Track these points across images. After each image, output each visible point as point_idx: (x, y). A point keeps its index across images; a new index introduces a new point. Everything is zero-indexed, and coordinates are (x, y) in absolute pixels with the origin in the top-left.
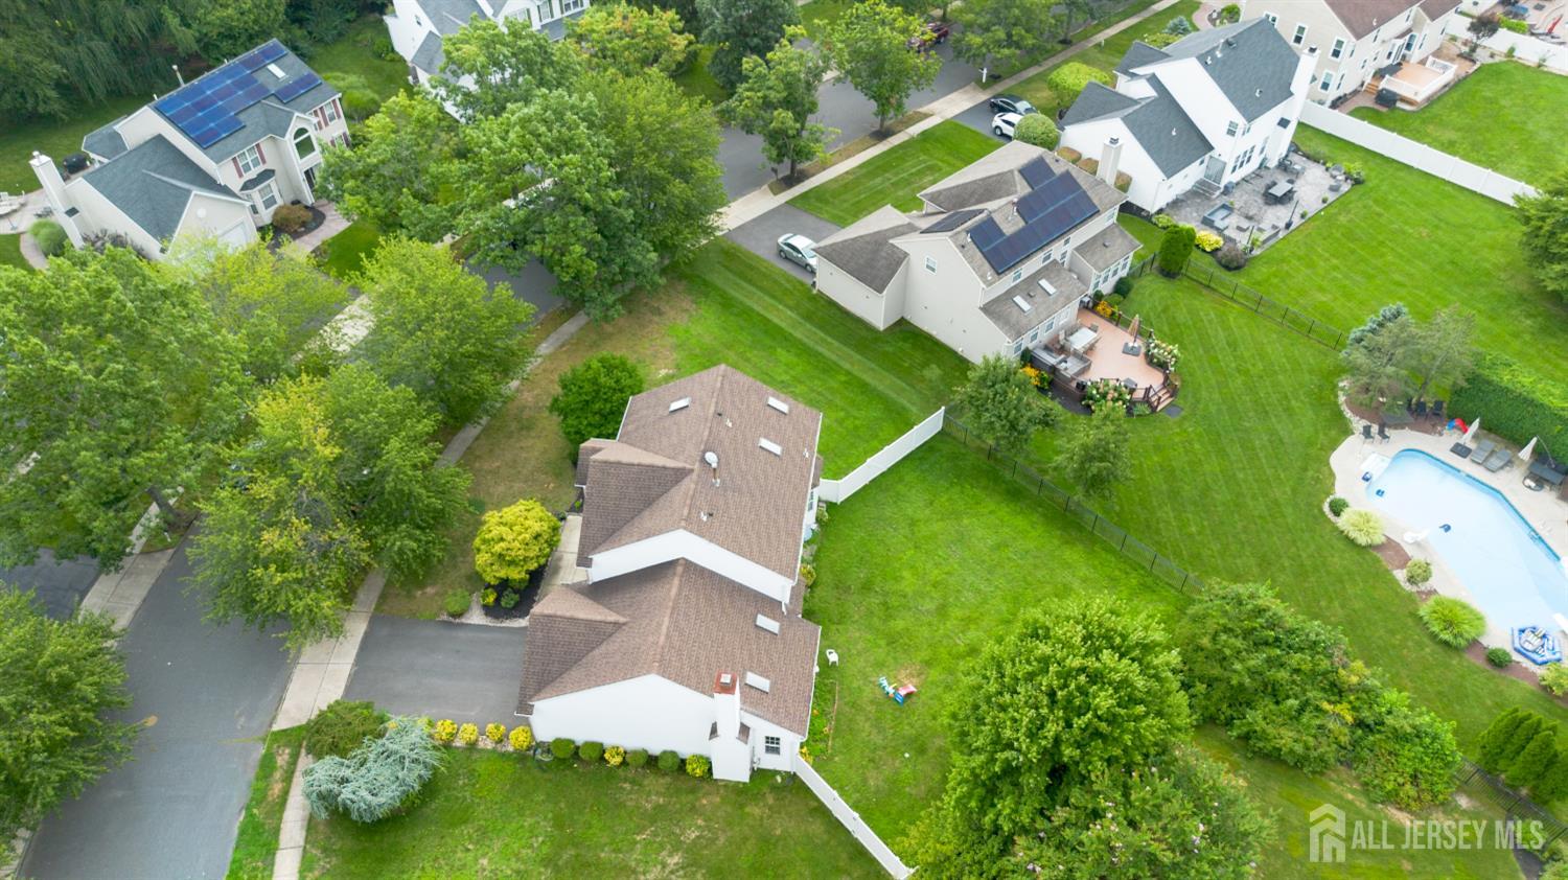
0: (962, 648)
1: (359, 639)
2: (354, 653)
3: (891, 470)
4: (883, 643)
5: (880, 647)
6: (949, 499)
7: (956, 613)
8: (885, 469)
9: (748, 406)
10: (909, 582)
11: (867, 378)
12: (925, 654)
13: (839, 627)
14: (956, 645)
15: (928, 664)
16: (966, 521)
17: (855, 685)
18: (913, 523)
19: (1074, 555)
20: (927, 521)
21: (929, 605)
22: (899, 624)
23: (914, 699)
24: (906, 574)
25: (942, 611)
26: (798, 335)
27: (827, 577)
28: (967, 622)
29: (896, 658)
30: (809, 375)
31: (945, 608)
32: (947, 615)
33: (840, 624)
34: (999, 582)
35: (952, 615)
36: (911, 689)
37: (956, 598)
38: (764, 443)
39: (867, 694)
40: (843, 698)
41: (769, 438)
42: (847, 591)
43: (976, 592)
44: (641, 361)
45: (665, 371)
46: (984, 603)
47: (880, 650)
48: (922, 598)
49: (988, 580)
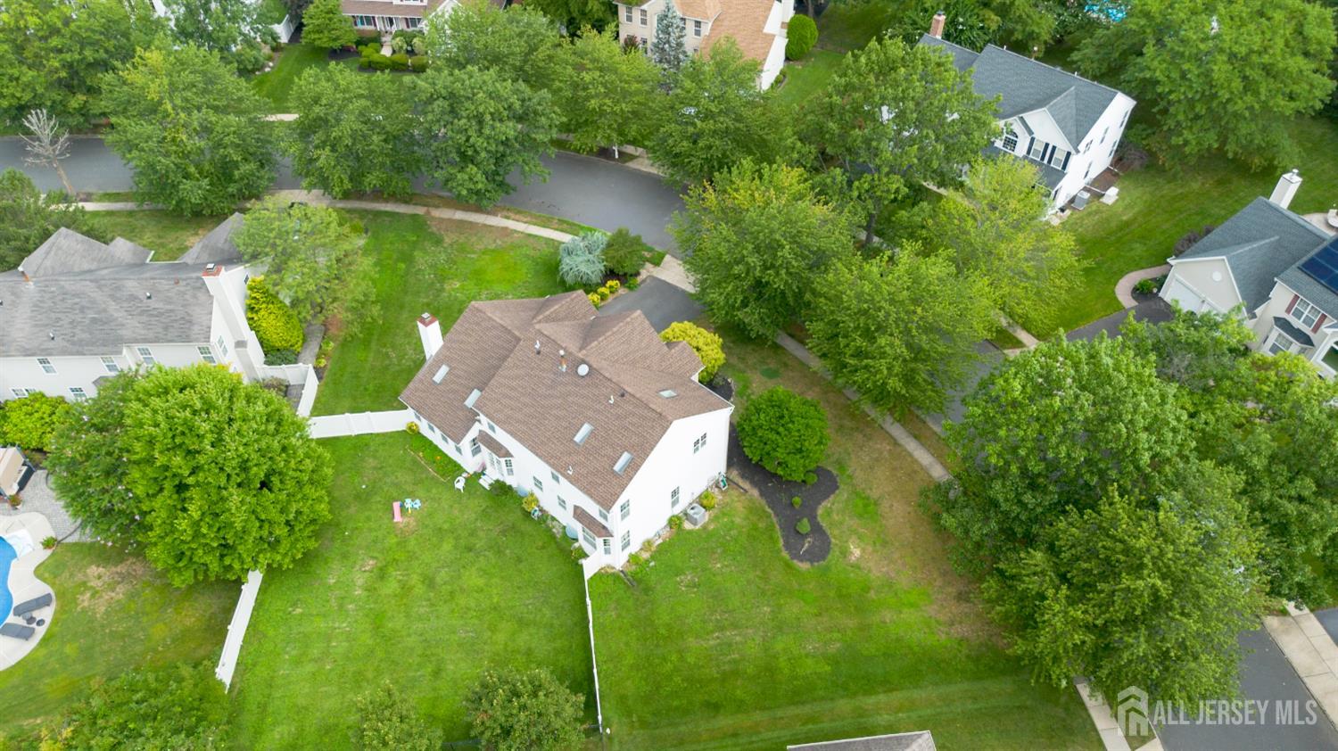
0: (392, 569)
2: (693, 293)
4: (446, 526)
5: (445, 522)
7: (420, 589)
9: (627, 429)
10: (473, 579)
11: (725, 722)
12: (412, 543)
14: (398, 570)
15: (402, 544)
16: (486, 665)
17: (434, 491)
18: (522, 623)
20: (513, 634)
21: (443, 575)
22: (447, 546)
23: (387, 516)
24: (481, 582)
25: (430, 583)
27: (526, 527)
28: (406, 588)
29: (427, 526)
30: (770, 670)
31: (429, 586)
32: (423, 582)
33: (483, 511)
34: (411, 641)
35: (420, 586)
36: (398, 518)
37: (429, 600)
38: (586, 429)
39: (421, 493)
40: (433, 478)
41: (592, 434)
42: (504, 533)
43: (420, 618)
44: (885, 544)
45: (857, 552)
46: (408, 616)
47: (441, 521)
48: (452, 577)
49: (421, 635)
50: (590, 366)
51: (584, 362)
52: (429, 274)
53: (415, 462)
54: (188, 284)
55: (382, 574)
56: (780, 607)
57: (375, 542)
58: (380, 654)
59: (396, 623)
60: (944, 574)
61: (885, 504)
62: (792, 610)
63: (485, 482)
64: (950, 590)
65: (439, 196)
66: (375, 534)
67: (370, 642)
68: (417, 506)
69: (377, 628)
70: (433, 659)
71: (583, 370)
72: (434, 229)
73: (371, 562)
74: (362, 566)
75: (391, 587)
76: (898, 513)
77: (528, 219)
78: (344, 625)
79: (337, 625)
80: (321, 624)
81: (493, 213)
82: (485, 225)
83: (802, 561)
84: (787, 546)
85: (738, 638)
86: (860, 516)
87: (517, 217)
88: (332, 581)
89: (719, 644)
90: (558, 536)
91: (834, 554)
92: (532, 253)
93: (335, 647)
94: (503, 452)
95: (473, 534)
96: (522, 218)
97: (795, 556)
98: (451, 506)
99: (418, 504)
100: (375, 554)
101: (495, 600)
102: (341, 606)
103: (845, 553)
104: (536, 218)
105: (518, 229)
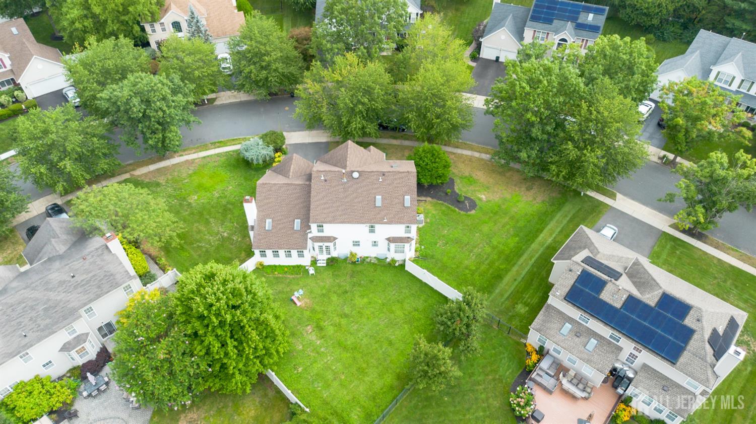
0: (322, 323)
1: (319, 141)
2: (314, 141)
3: (436, 291)
4: (324, 292)
5: (322, 290)
6: (420, 319)
7: (344, 321)
8: (435, 288)
9: (397, 187)
10: (360, 302)
11: (507, 278)
12: (317, 308)
13: (331, 275)
14: (325, 322)
15: (313, 311)
16: (406, 326)
17: (300, 283)
18: (400, 302)
19: (389, 379)
20: (402, 308)
21: (347, 310)
22: (334, 298)
23: (294, 305)
24: (366, 300)
26: (533, 246)
27: (359, 268)
28: (338, 326)
29: (316, 298)
30: (501, 253)
31: (346, 317)
32: (342, 318)
33: (333, 275)
34: (365, 341)
35: (342, 320)
36: (299, 304)
37: (353, 322)
38: (379, 198)
39: (296, 287)
40: (293, 278)
41: (383, 199)
42: (352, 276)
43: (358, 331)
44: (488, 188)
45: (483, 197)
46: (351, 334)
47: (320, 291)
48: (352, 307)
49: (366, 336)
50: (358, 171)
51: (353, 172)
52: (173, 201)
53: (277, 278)
54: (93, 256)
55: (320, 328)
56: (481, 230)
57: (299, 319)
58: (359, 356)
59: (350, 341)
60: (515, 185)
61: (474, 175)
62: (486, 229)
63: (322, 263)
64: (523, 189)
65: (128, 165)
66: (295, 317)
67: (349, 355)
68: (302, 293)
69: (345, 348)
70: (382, 340)
71: (356, 175)
72: (147, 180)
73: (309, 328)
74: (307, 332)
75: (330, 330)
76: (480, 176)
77: (194, 151)
78: (329, 358)
79: (326, 361)
80: (318, 366)
81: (172, 157)
82: (173, 165)
83: (471, 211)
84: (460, 209)
85: (480, 250)
86: (471, 185)
87: (186, 153)
88: (301, 347)
89: (476, 257)
90: (376, 262)
91: (478, 202)
92: (216, 164)
93: (336, 368)
94: (332, 239)
95: (340, 286)
96: (190, 152)
97: (467, 211)
98: (317, 283)
99: (301, 292)
100: (307, 324)
101: (380, 302)
102: (318, 353)
103: (480, 199)
104: (198, 148)
105: (194, 158)
